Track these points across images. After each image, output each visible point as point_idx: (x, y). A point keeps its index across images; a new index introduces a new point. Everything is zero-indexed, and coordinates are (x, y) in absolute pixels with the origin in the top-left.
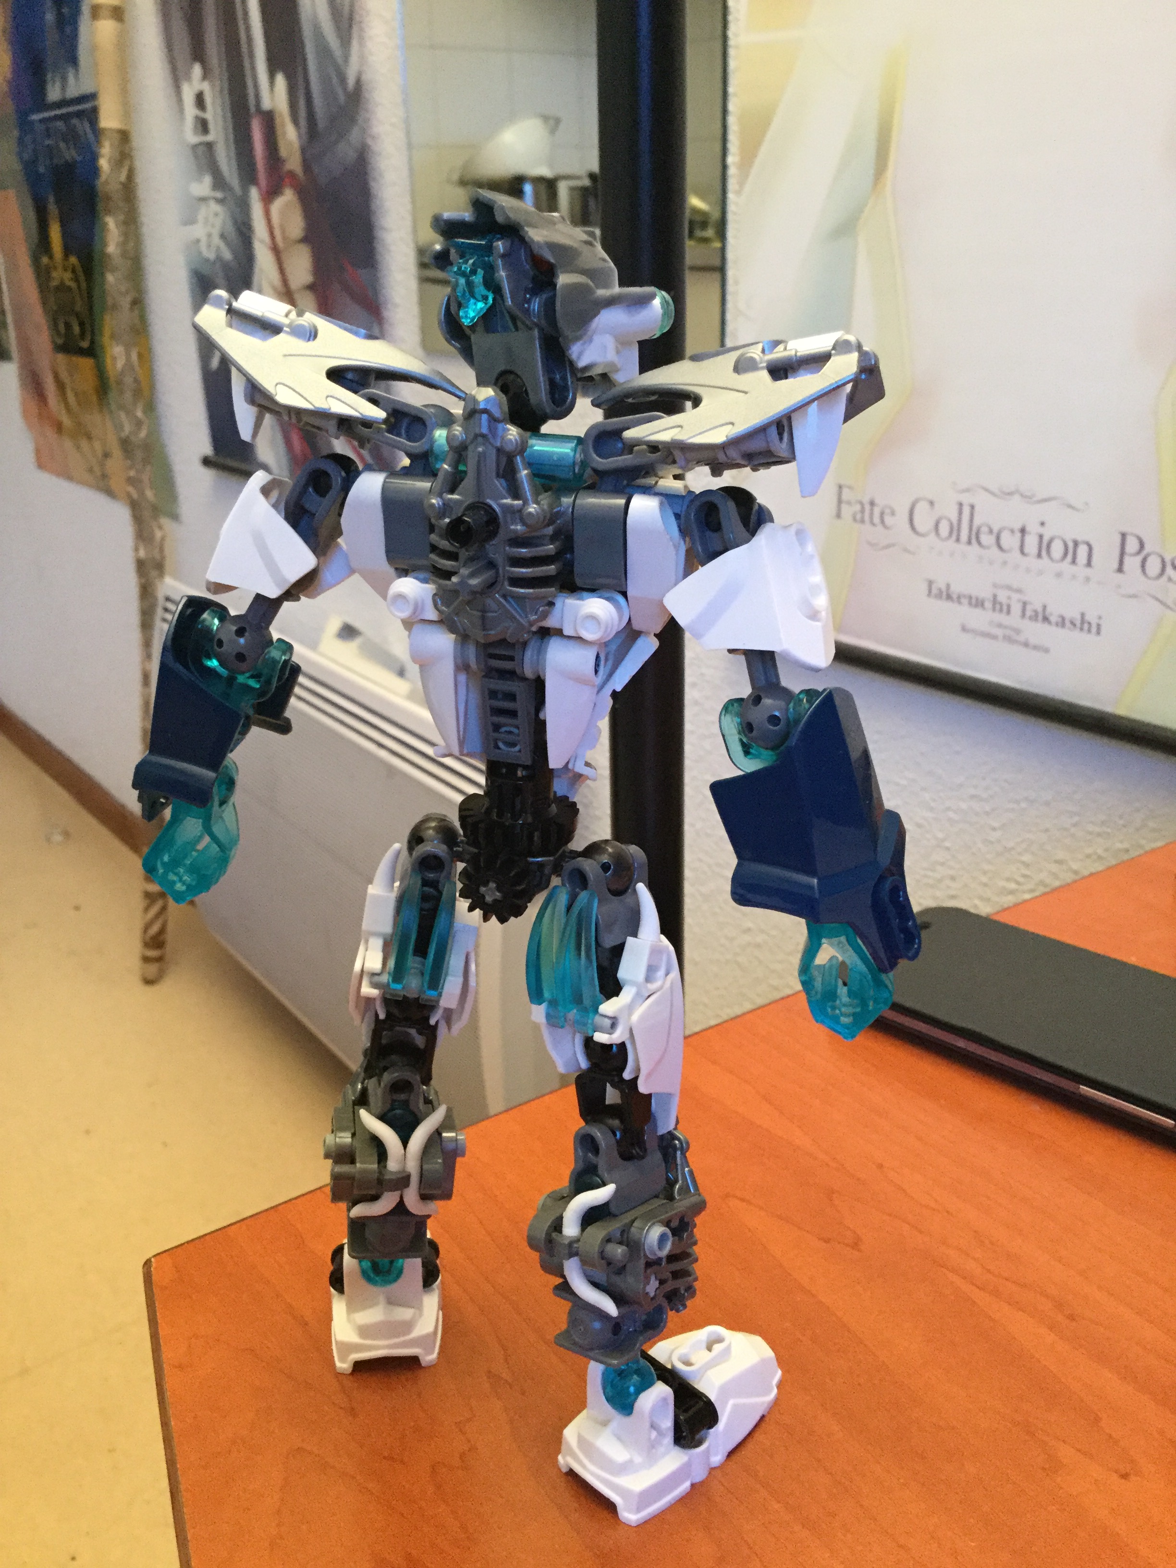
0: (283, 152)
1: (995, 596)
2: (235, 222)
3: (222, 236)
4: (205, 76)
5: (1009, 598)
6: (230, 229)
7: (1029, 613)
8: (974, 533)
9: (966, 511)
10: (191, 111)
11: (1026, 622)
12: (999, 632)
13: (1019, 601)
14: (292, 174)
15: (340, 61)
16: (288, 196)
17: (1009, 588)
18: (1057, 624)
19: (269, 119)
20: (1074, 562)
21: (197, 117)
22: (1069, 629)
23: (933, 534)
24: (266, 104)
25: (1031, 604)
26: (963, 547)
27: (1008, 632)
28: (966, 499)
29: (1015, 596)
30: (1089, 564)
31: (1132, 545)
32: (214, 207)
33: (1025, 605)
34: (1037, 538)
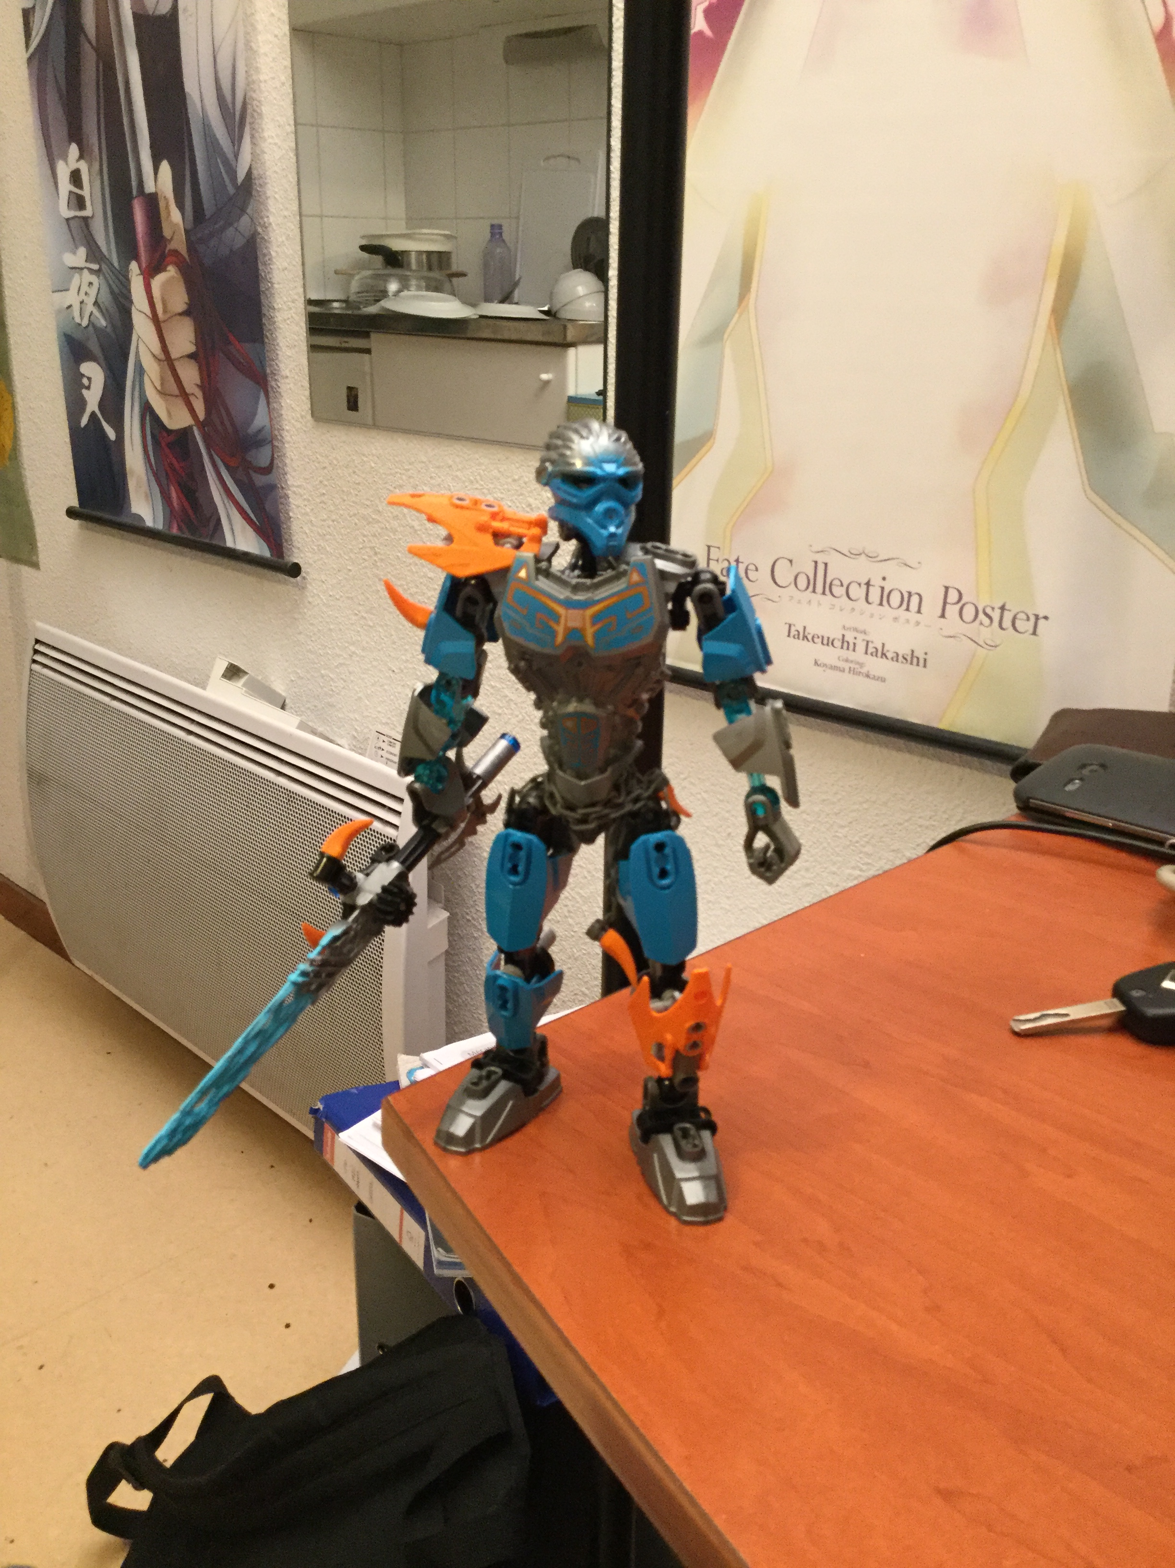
0: (167, 233)
1: (843, 636)
2: (112, 292)
3: (96, 303)
4: (81, 157)
5: (855, 638)
6: (106, 298)
7: (870, 650)
8: (827, 586)
9: (820, 568)
10: (65, 186)
11: (869, 656)
12: (846, 666)
13: (864, 640)
14: (175, 253)
15: (230, 156)
16: (172, 272)
17: (856, 630)
18: (892, 659)
19: (152, 202)
20: (908, 609)
21: (70, 192)
22: (902, 662)
23: (793, 588)
24: (150, 187)
25: (872, 642)
26: (818, 597)
27: (852, 666)
28: (821, 559)
29: (861, 637)
30: (919, 612)
31: (953, 596)
32: (87, 277)
33: (868, 642)
34: (879, 590)
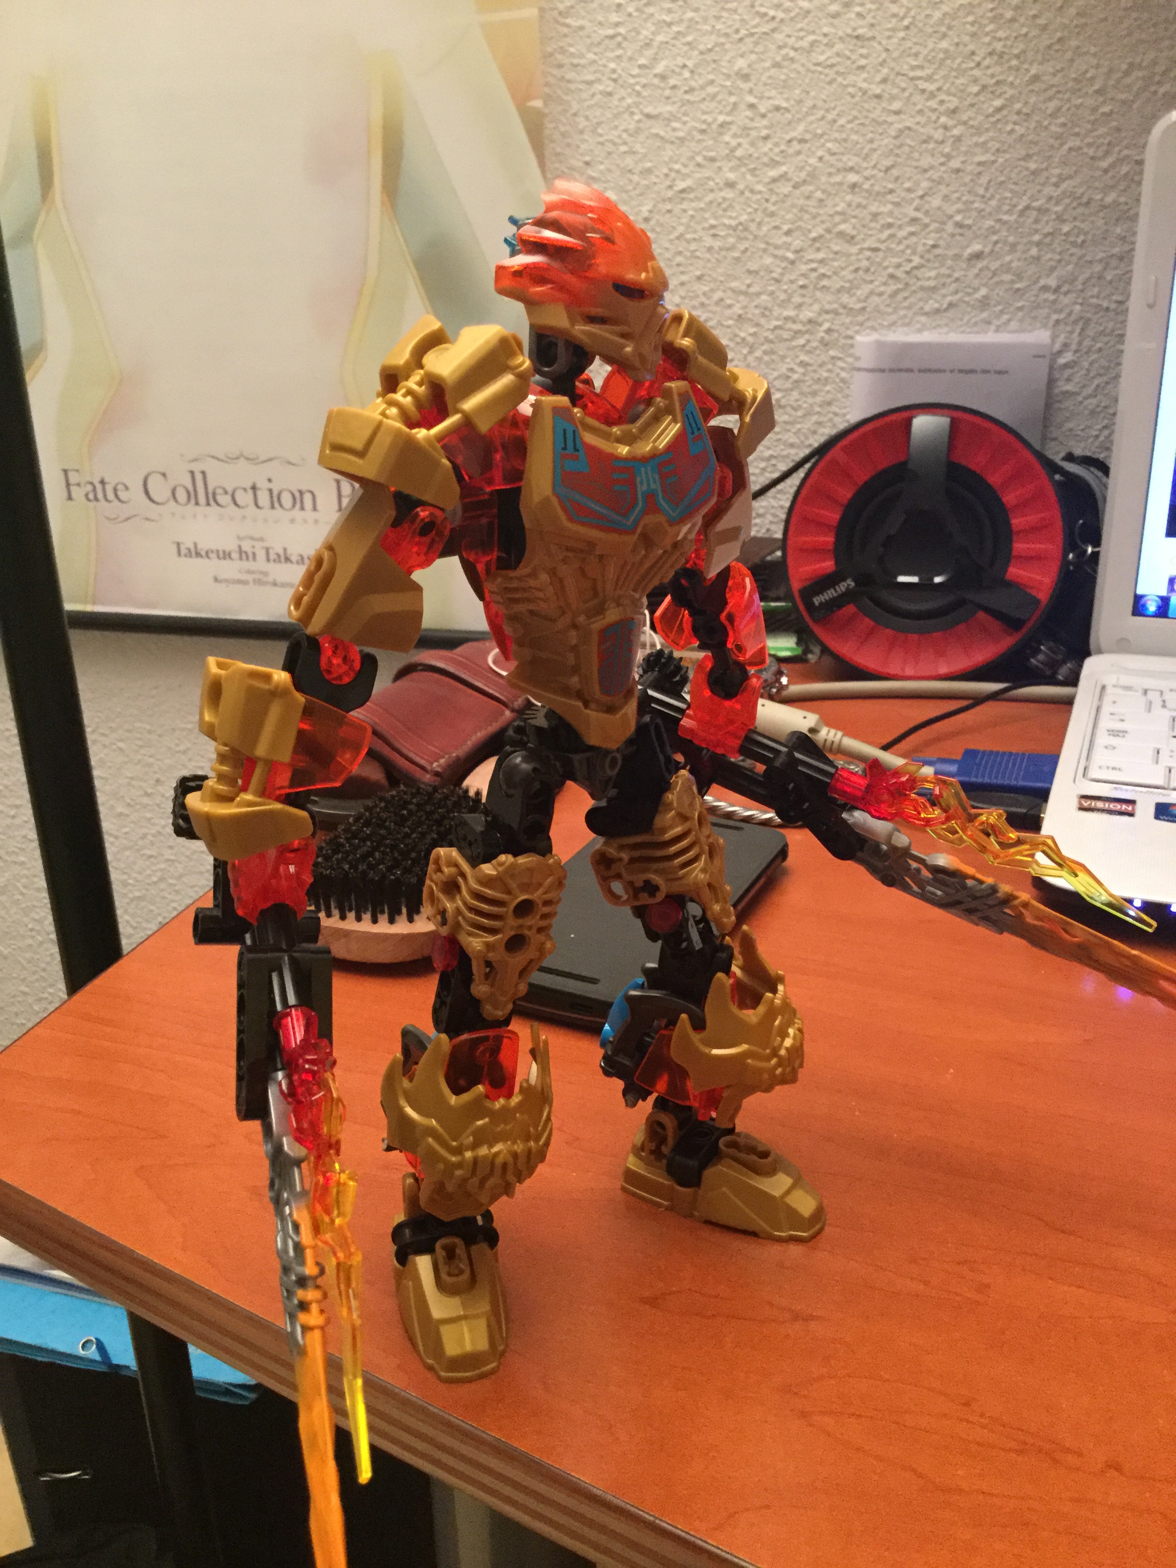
1: (240, 547)
5: (253, 547)
7: (272, 557)
8: (210, 496)
9: (199, 478)
11: (271, 564)
13: (262, 547)
17: (252, 538)
18: (296, 563)
20: (301, 508)
23: (172, 503)
25: (274, 548)
26: (202, 509)
28: (197, 468)
29: (258, 545)
30: (313, 509)
31: (346, 489)
33: (267, 550)
34: (267, 493)
